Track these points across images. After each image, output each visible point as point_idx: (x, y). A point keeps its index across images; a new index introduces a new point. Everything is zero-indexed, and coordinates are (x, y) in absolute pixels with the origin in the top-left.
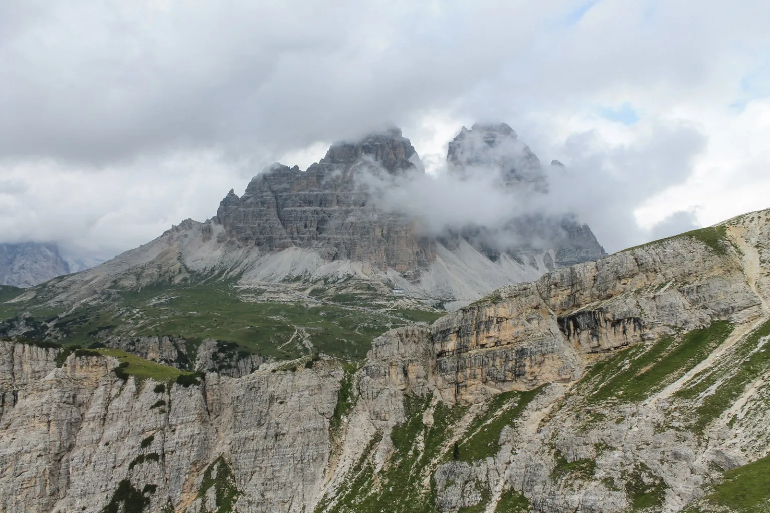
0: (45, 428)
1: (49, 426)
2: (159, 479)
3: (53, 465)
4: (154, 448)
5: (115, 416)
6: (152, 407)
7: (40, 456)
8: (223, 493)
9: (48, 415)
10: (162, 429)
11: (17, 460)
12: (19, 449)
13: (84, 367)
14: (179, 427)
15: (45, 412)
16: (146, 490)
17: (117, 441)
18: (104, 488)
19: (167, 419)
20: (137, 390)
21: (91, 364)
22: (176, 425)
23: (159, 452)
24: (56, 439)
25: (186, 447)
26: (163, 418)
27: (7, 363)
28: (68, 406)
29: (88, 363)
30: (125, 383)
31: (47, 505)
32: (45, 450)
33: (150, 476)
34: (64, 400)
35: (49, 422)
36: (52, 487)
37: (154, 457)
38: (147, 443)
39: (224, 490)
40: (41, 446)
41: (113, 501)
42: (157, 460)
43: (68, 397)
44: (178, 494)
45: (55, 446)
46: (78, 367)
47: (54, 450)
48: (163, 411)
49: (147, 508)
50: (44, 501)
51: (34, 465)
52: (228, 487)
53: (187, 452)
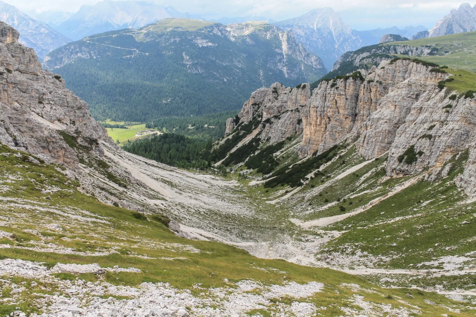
0: (394, 109)
1: (396, 108)
2: (427, 150)
3: (393, 128)
4: (432, 132)
5: (426, 109)
6: (443, 108)
7: (386, 122)
8: (455, 169)
9: (395, 102)
10: (442, 122)
11: (378, 121)
12: (380, 116)
13: (433, 79)
14: (450, 123)
15: (394, 100)
16: (418, 154)
17: (420, 123)
18: (404, 146)
19: (447, 117)
20: (445, 96)
21: (437, 78)
22: (449, 121)
23: (433, 135)
24: (397, 116)
25: (447, 135)
26: (445, 116)
27: (401, 72)
28: (411, 99)
29: (436, 77)
30: (440, 91)
31: (385, 147)
32: (390, 120)
33: (423, 146)
34: (409, 95)
35: (396, 106)
36: (389, 140)
37: (430, 137)
38: (431, 128)
39: (457, 168)
40: (388, 117)
41: (404, 155)
42: (430, 139)
43: (413, 94)
44: (433, 161)
45: (396, 119)
46: (429, 79)
47: (395, 121)
48: (448, 112)
49: (414, 163)
50: (383, 145)
51: (382, 126)
52: (460, 167)
53: (446, 138)
